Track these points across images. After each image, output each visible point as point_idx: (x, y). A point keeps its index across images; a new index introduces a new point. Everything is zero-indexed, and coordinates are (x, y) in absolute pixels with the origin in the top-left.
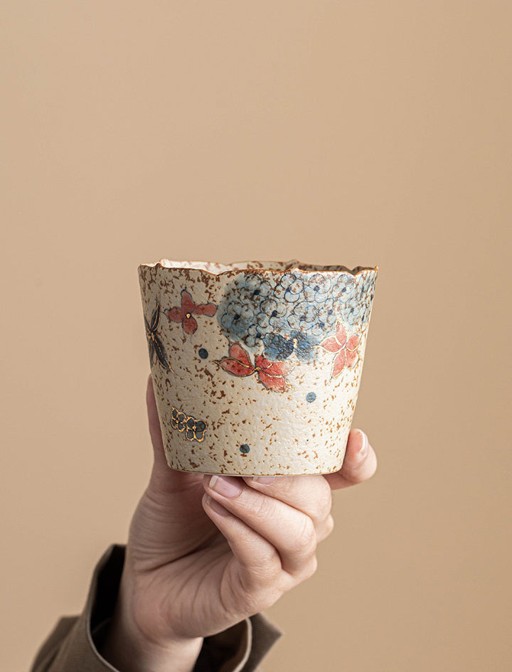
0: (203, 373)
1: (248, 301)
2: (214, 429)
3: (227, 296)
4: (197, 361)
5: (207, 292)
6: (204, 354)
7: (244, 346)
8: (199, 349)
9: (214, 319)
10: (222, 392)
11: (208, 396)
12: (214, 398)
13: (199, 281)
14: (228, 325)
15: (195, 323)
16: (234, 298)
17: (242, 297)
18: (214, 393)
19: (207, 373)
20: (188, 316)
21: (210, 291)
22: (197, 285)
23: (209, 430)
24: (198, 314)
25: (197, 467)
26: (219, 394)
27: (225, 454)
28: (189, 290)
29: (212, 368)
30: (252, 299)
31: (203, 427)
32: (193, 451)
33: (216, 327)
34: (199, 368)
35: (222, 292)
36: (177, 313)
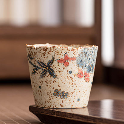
0: (70, 78)
1: (84, 56)
2: (71, 94)
3: (79, 55)
4: (68, 74)
5: (73, 54)
6: (70, 72)
7: (82, 69)
8: (69, 71)
9: (75, 62)
10: (75, 83)
11: (71, 85)
12: (72, 85)
13: (71, 50)
14: (79, 63)
15: (69, 63)
16: (81, 55)
17: (83, 55)
18: (72, 84)
19: (71, 78)
20: (66, 61)
21: (74, 53)
22: (71, 52)
23: (69, 95)
24: (70, 60)
25: (63, 106)
26: (74, 84)
27: (73, 102)
28: (68, 53)
29: (73, 76)
30: (85, 55)
31: (67, 94)
32: (62, 102)
33: (75, 64)
34: (68, 77)
35: (78, 53)
36: (62, 60)
